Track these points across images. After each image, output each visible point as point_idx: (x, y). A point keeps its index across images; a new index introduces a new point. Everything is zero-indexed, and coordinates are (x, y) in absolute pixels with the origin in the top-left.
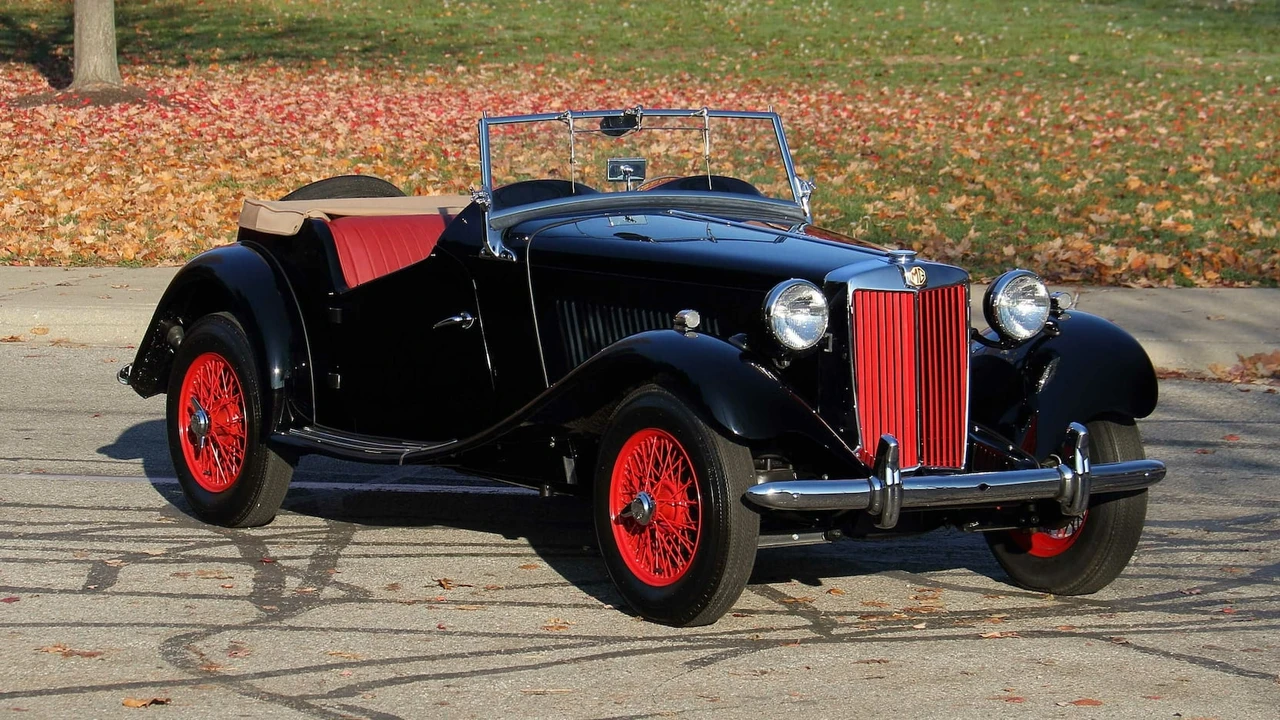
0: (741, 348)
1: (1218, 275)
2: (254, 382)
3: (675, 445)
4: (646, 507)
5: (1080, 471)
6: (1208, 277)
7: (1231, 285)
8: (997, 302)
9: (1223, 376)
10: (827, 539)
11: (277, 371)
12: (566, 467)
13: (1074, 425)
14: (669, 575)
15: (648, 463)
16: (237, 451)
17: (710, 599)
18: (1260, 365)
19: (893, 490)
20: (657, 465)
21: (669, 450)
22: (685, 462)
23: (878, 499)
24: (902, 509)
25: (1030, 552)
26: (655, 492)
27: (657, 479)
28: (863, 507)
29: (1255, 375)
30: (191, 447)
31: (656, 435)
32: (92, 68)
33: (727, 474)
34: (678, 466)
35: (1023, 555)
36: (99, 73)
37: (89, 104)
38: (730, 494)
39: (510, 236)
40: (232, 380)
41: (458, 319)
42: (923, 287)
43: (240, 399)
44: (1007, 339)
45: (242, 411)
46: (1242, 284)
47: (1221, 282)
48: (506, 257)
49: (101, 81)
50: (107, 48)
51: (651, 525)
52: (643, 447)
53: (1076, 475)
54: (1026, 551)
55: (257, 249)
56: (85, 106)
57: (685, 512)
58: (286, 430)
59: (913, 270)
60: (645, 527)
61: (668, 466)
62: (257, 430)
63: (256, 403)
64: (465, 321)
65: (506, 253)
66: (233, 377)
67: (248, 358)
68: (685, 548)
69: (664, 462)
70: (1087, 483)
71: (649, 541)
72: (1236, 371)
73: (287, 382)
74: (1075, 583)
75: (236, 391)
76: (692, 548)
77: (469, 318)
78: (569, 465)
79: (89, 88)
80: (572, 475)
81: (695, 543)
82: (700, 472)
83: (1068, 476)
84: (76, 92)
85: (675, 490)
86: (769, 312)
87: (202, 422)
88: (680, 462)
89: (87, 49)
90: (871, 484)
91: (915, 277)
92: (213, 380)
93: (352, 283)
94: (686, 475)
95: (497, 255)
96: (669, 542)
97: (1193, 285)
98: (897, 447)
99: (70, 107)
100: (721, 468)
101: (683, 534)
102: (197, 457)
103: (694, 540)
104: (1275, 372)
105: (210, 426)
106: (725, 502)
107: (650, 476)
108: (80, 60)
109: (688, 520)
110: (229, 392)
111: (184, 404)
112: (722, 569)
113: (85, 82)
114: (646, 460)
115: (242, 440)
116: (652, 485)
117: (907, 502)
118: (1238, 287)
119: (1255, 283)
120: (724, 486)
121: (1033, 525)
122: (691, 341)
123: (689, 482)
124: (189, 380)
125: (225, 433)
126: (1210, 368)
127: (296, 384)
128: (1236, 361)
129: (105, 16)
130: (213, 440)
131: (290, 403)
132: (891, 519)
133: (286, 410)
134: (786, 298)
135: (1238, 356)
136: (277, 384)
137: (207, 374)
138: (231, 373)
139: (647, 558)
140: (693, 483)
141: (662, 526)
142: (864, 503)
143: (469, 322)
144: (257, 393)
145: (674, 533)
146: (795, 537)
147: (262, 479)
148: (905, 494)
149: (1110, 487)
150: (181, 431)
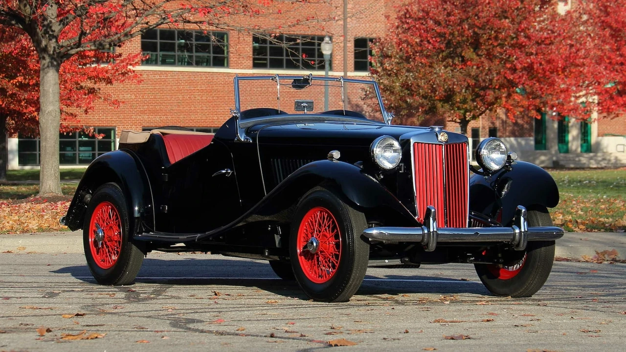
0: (360, 168)
1: (585, 227)
2: (125, 212)
3: (328, 214)
4: (315, 244)
5: (523, 230)
6: (580, 228)
7: (591, 231)
8: (482, 153)
9: (589, 260)
10: (402, 263)
11: (136, 208)
12: (276, 239)
13: (520, 207)
14: (326, 277)
15: (315, 225)
16: (117, 248)
17: (345, 287)
18: (606, 256)
19: (433, 234)
20: (320, 225)
21: (326, 217)
22: (333, 222)
23: (426, 237)
24: (438, 243)
25: (499, 278)
26: (319, 237)
27: (320, 232)
28: (420, 241)
29: (604, 260)
30: (95, 249)
31: (318, 210)
32: (48, 186)
33: (354, 225)
34: (330, 224)
35: (496, 280)
36: (51, 189)
37: (46, 202)
38: (355, 234)
39: (248, 131)
40: (115, 214)
41: (224, 171)
42: (446, 142)
43: (119, 222)
44: (487, 170)
45: (120, 228)
46: (596, 231)
47: (587, 230)
48: (247, 141)
49: (52, 192)
50: (56, 177)
51: (317, 254)
52: (313, 217)
53: (521, 232)
54: (497, 278)
55: (127, 151)
56: (44, 203)
57: (333, 246)
58: (141, 234)
59: (442, 134)
60: (314, 254)
61: (325, 225)
62: (127, 236)
63: (127, 223)
64: (227, 173)
65: (247, 139)
66: (116, 212)
67: (122, 201)
68: (334, 263)
69: (323, 223)
70: (526, 236)
71: (316, 262)
72: (595, 258)
73: (142, 214)
74: (521, 291)
75: (117, 219)
76: (337, 263)
77: (229, 171)
78: (277, 238)
79: (46, 195)
80: (279, 243)
81: (338, 260)
82: (341, 226)
83: (517, 231)
84: (40, 197)
85: (328, 236)
86: (373, 152)
87: (101, 234)
88: (331, 222)
89: (46, 177)
90: (423, 230)
91: (443, 137)
92: (106, 216)
93: (173, 162)
94: (334, 227)
95: (243, 140)
96: (326, 262)
97: (573, 231)
98: (435, 211)
99: (37, 204)
100: (351, 222)
101: (333, 257)
102: (98, 254)
103: (338, 259)
104: (613, 258)
105: (104, 237)
106: (353, 238)
107: (317, 231)
108: (43, 183)
109: (335, 250)
110: (113, 220)
111: (92, 229)
112: (351, 271)
113: (44, 193)
114: (314, 224)
115: (119, 242)
116: (318, 235)
117: (440, 240)
118: (595, 232)
119: (602, 230)
120: (352, 230)
121: (500, 263)
122: (336, 165)
123: (336, 231)
124: (94, 217)
125: (111, 241)
126: (582, 257)
127: (146, 214)
128: (594, 254)
129: (55, 162)
130: (105, 242)
131: (143, 223)
132: (432, 246)
133: (141, 226)
134: (381, 144)
135: (596, 252)
136: (137, 215)
137: (104, 213)
138: (115, 211)
139: (315, 271)
140: (338, 231)
141: (322, 255)
142: (419, 239)
143: (230, 173)
144: (127, 218)
145: (328, 257)
146: (387, 261)
147: (129, 259)
148: (439, 236)
149: (537, 239)
150: (90, 240)
